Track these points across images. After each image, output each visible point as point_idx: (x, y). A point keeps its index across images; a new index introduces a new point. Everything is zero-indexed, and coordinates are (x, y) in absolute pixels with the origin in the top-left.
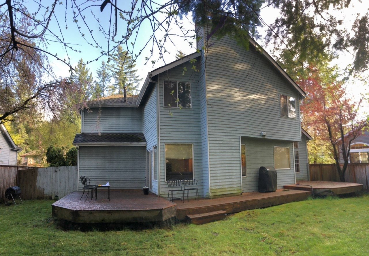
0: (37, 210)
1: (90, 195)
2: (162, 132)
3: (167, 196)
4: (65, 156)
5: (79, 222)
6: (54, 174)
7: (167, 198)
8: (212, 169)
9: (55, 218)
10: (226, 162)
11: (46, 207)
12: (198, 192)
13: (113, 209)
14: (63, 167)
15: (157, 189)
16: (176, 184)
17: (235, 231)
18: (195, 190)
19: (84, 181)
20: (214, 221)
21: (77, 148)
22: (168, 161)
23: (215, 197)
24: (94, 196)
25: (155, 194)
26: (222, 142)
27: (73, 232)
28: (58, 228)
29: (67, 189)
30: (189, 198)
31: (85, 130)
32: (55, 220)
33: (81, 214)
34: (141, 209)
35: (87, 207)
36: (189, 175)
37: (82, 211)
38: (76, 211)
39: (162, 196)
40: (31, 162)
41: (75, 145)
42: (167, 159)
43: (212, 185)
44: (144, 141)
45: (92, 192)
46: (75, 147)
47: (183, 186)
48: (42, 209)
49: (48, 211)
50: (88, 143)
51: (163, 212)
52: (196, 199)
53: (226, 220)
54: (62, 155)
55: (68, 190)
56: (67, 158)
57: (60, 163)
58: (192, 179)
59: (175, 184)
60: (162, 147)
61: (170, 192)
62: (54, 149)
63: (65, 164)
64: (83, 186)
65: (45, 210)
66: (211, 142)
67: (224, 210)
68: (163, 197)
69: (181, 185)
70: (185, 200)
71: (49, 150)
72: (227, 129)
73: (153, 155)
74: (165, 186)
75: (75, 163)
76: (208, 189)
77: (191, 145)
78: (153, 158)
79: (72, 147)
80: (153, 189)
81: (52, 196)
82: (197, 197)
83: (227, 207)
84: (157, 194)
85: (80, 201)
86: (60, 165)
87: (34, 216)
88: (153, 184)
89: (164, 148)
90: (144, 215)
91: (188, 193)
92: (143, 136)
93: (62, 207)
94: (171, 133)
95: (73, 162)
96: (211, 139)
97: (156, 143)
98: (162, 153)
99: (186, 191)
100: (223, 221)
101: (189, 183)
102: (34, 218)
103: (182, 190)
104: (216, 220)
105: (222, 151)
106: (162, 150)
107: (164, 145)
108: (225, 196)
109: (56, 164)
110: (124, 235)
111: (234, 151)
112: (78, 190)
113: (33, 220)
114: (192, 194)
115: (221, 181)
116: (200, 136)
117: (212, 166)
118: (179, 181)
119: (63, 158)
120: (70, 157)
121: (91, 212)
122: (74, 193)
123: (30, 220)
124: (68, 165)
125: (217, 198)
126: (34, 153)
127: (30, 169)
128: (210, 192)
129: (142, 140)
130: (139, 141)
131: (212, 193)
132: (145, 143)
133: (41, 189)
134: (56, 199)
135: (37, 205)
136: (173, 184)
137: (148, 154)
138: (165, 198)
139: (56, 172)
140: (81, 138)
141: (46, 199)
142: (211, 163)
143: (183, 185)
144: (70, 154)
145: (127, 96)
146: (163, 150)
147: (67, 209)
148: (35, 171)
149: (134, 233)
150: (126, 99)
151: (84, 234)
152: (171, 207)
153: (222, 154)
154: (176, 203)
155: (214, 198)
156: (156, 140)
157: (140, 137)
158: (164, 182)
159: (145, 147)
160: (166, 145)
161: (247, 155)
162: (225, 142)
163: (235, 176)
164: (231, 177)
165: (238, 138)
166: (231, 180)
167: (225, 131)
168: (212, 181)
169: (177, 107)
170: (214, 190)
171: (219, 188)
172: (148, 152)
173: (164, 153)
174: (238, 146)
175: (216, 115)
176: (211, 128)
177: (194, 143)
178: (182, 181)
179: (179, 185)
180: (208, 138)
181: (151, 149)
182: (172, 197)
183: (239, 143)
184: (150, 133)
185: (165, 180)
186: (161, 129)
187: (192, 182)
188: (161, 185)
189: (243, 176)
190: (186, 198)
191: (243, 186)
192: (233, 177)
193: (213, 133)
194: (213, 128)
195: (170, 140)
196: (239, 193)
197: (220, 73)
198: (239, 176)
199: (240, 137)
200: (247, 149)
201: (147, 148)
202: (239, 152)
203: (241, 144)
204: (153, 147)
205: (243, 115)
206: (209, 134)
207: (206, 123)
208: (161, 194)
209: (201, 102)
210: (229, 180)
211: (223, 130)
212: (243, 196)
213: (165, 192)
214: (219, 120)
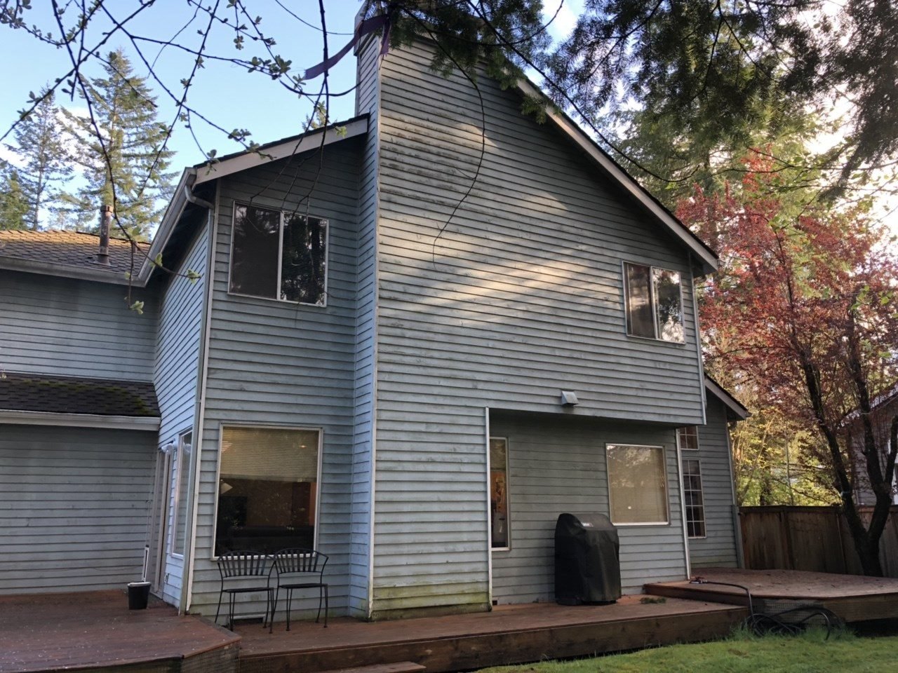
2: (213, 384)
3: (213, 610)
7: (214, 619)
8: (382, 518)
10: (434, 497)
12: (326, 598)
15: (180, 586)
16: (249, 566)
18: (318, 589)
22: (227, 487)
23: (388, 616)
25: (173, 606)
26: (422, 428)
30: (293, 616)
36: (301, 537)
39: (198, 610)
42: (224, 480)
43: (382, 572)
44: (153, 412)
47: (274, 574)
51: (185, 667)
52: (317, 621)
58: (311, 552)
59: (245, 568)
60: (212, 435)
61: (226, 597)
66: (383, 425)
67: (418, 661)
68: (199, 614)
69: (266, 572)
70: (279, 623)
72: (443, 382)
73: (177, 465)
74: (209, 577)
76: (366, 588)
77: (317, 433)
78: (177, 476)
80: (168, 590)
82: (323, 613)
83: (429, 651)
84: (177, 604)
88: (168, 570)
89: (217, 440)
91: (289, 601)
92: (151, 394)
94: (245, 386)
96: (384, 415)
97: (191, 422)
98: (210, 456)
99: (282, 594)
101: (299, 566)
103: (268, 589)
105: (424, 457)
106: (211, 446)
107: (218, 430)
108: (423, 613)
111: (465, 459)
114: (307, 602)
115: (412, 560)
116: (348, 404)
117: (383, 508)
118: (263, 556)
125: (395, 619)
128: (371, 599)
129: (146, 409)
130: (137, 411)
131: (377, 600)
132: (155, 420)
136: (239, 569)
137: (163, 462)
138: (205, 620)
142: (382, 497)
143: (274, 570)
145: (111, 242)
146: (213, 448)
150: (108, 252)
152: (221, 647)
153: (421, 467)
154: (241, 634)
155: (385, 619)
156: (192, 412)
157: (142, 397)
158: (209, 560)
159: (154, 435)
160: (224, 428)
161: (513, 476)
162: (435, 426)
163: (468, 547)
164: (450, 547)
165: (479, 413)
166: (451, 558)
167: (436, 391)
168: (381, 561)
169: (276, 298)
170: (387, 591)
171: (404, 585)
172: (163, 453)
173: (217, 456)
174: (479, 440)
175: (409, 334)
176: (386, 377)
177: (324, 427)
178: (272, 556)
179: (259, 573)
180: (375, 413)
181: (172, 442)
182: (232, 615)
183: (482, 433)
184: (175, 383)
185: (210, 554)
186: (212, 371)
187: (307, 563)
188: (197, 573)
189: (494, 546)
190: (283, 617)
191: (493, 583)
192: (460, 547)
193: (395, 395)
194: (394, 378)
195: (241, 414)
196: (481, 603)
197: (427, 196)
198: (481, 547)
199: (487, 410)
200: (512, 454)
201: (161, 439)
202: (483, 461)
203: (490, 436)
204: (180, 434)
205: (498, 336)
206: (378, 400)
207: (373, 360)
208: (191, 606)
209: (359, 289)
210: (443, 559)
211: (428, 387)
212: (494, 617)
213: (208, 596)
214: (417, 352)
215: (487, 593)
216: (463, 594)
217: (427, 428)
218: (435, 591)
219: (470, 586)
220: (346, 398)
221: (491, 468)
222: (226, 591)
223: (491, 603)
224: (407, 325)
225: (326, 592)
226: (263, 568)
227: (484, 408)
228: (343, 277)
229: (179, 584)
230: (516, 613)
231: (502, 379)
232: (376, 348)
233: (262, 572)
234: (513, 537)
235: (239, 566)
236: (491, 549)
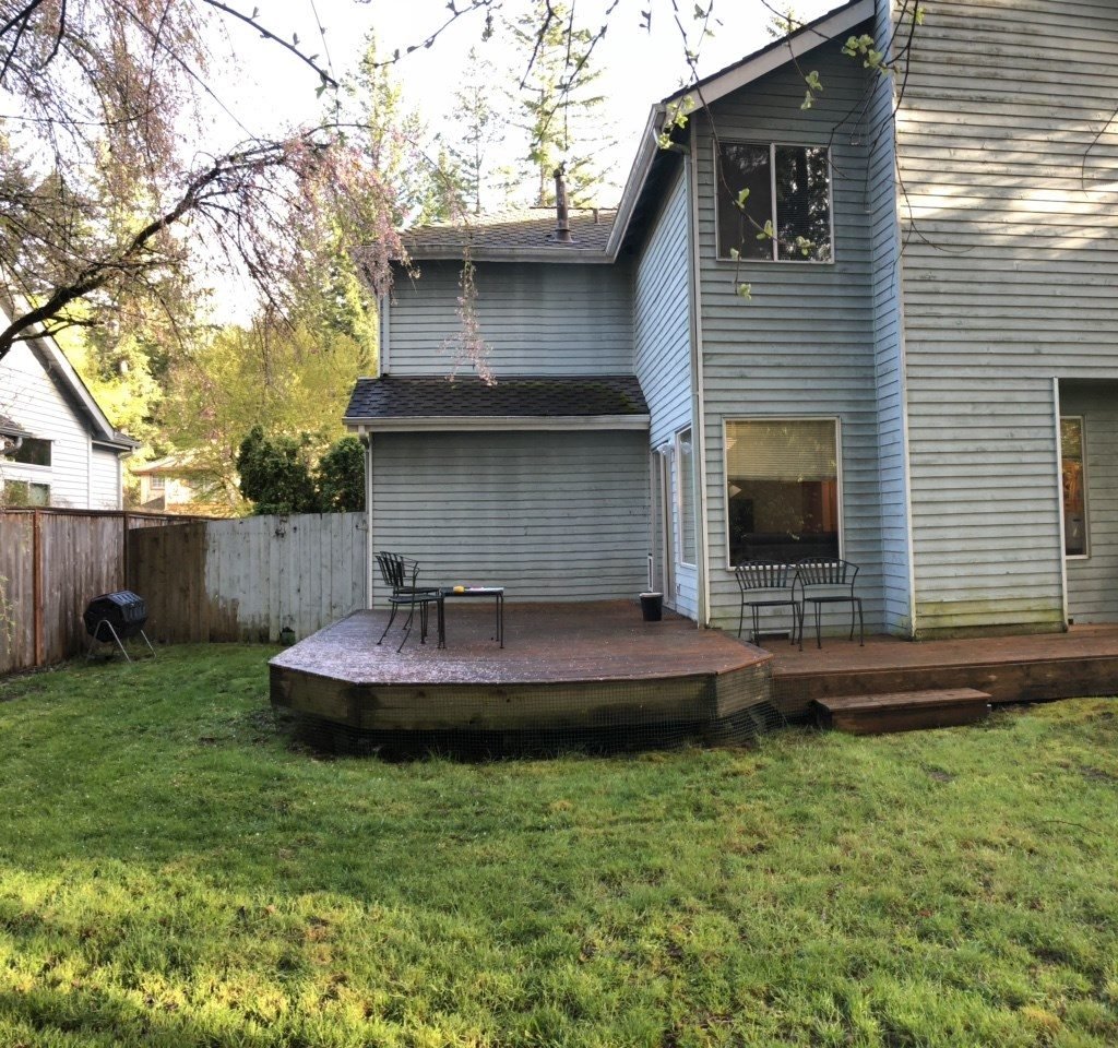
0: (213, 682)
1: (416, 627)
2: (711, 372)
3: (735, 625)
4: (315, 471)
5: (378, 726)
6: (274, 543)
7: (737, 634)
8: (921, 522)
9: (284, 711)
10: (988, 495)
11: (248, 669)
12: (861, 612)
13: (514, 680)
14: (308, 517)
15: (696, 598)
16: (769, 576)
17: (1036, 774)
18: (850, 603)
19: (393, 570)
20: (935, 727)
21: (364, 440)
22: (736, 490)
23: (935, 635)
24: (433, 628)
25: (689, 619)
26: (968, 409)
27: (351, 762)
28: (295, 749)
29: (325, 601)
30: (824, 633)
31: (395, 361)
32: (285, 719)
33: (382, 698)
34: (631, 677)
35: (405, 672)
36: (825, 545)
37: (385, 685)
38: (362, 685)
39: (718, 624)
40: (178, 497)
41: (353, 426)
42: (733, 482)
43: (924, 585)
44: (643, 409)
45: (424, 613)
46: (355, 435)
47: (798, 585)
48: (230, 677)
49: (253, 686)
50: (410, 420)
51: (719, 684)
52: (851, 638)
53: (992, 726)
54: (303, 469)
55: (333, 607)
56: (321, 481)
57: (296, 503)
58: (837, 561)
59: (765, 579)
60: (714, 432)
61: (748, 611)
62: (268, 445)
63: (315, 507)
64: (390, 592)
65: (244, 680)
66: (917, 410)
67: (978, 687)
68: (719, 629)
69: (789, 583)
70: (808, 640)
71: (247, 447)
72: (993, 349)
73: (676, 467)
74: (726, 588)
75: (354, 502)
76: (906, 603)
77: (832, 423)
78: (677, 479)
79: (341, 434)
80: (680, 601)
81: (268, 629)
82: (857, 629)
83: (993, 677)
84: (695, 617)
85: (378, 649)
86: (295, 510)
87: (203, 703)
88: (679, 580)
89: (721, 438)
90: (639, 696)
91: (818, 615)
92: (634, 389)
93: (308, 670)
94: (746, 372)
95: (345, 496)
96: (917, 397)
97: (688, 418)
98: (714, 456)
99: (809, 608)
100: (975, 732)
101: (825, 577)
102: (203, 712)
103: (793, 603)
104: (944, 725)
105: (971, 446)
106: (715, 444)
107: (720, 426)
108: (982, 632)
109: (282, 504)
110: (562, 774)
111: (1027, 446)
112: (371, 608)
113: (198, 719)
114: (837, 617)
115: (962, 571)
116: (869, 385)
117: (921, 510)
118: (783, 566)
119: (309, 481)
120: (335, 474)
121: (421, 690)
122: (354, 617)
123: (188, 720)
124: (326, 511)
125: (946, 639)
126: (189, 459)
127: (175, 523)
128: (913, 615)
129: (633, 406)
130: (622, 408)
131: (921, 617)
132: (644, 418)
133: (225, 602)
134: (287, 640)
135: (212, 664)
136: (759, 580)
137: (658, 463)
138: (727, 634)
139: (279, 534)
140: (376, 398)
141: (247, 639)
142: (919, 497)
143: (798, 581)
144: (336, 463)
146: (717, 446)
147: (330, 678)
148: (196, 534)
149: (602, 765)
150: (568, 227)
151: (394, 769)
152: (751, 667)
153: (968, 459)
154: (771, 651)
155: (932, 639)
156: (689, 404)
157: (626, 392)
158: (724, 570)
159: (644, 435)
160: (727, 423)
161: (1092, 465)
162: (984, 406)
163: (1034, 555)
164: (1011, 556)
165: (1045, 386)
166: (1013, 569)
167: (984, 360)
168: (923, 572)
169: (772, 258)
170: (933, 607)
171: (954, 599)
172: (658, 454)
173: (722, 456)
174: (1046, 421)
175: (944, 287)
176: (916, 348)
177: (842, 415)
178: (794, 566)
179: (781, 584)
180: (905, 394)
181: (667, 441)
182: (756, 630)
183: (1049, 411)
184: (662, 374)
185: (725, 563)
186: (708, 357)
187: (834, 574)
188: (713, 585)
189: (1069, 552)
190: (811, 633)
191: (1068, 597)
192: (1024, 556)
193: (931, 369)
194: (927, 348)
195: (744, 405)
196: (1053, 622)
197: (961, 93)
198: (1052, 555)
199: (1056, 381)
200: (1090, 437)
201: (653, 438)
202: (1051, 449)
203: (1061, 414)
204: (677, 432)
205: (1069, 279)
206: (908, 378)
207: (899, 327)
208: (711, 619)
209: (875, 234)
210: (1002, 569)
211: (974, 357)
212: (1073, 638)
213: (728, 609)
214: (957, 311)
215: (1061, 610)
216: (1030, 611)
217: (974, 409)
218: (993, 607)
219: (1038, 602)
220: (865, 378)
221: (1063, 457)
222: (747, 604)
223: (1066, 622)
224: (941, 275)
225: (860, 608)
226: (785, 578)
227: (1052, 379)
228: (852, 221)
229: (696, 596)
230: (1100, 636)
231: (1076, 337)
232: (901, 310)
233: (785, 583)
234: (1093, 542)
235: (759, 577)
236: (1064, 557)
